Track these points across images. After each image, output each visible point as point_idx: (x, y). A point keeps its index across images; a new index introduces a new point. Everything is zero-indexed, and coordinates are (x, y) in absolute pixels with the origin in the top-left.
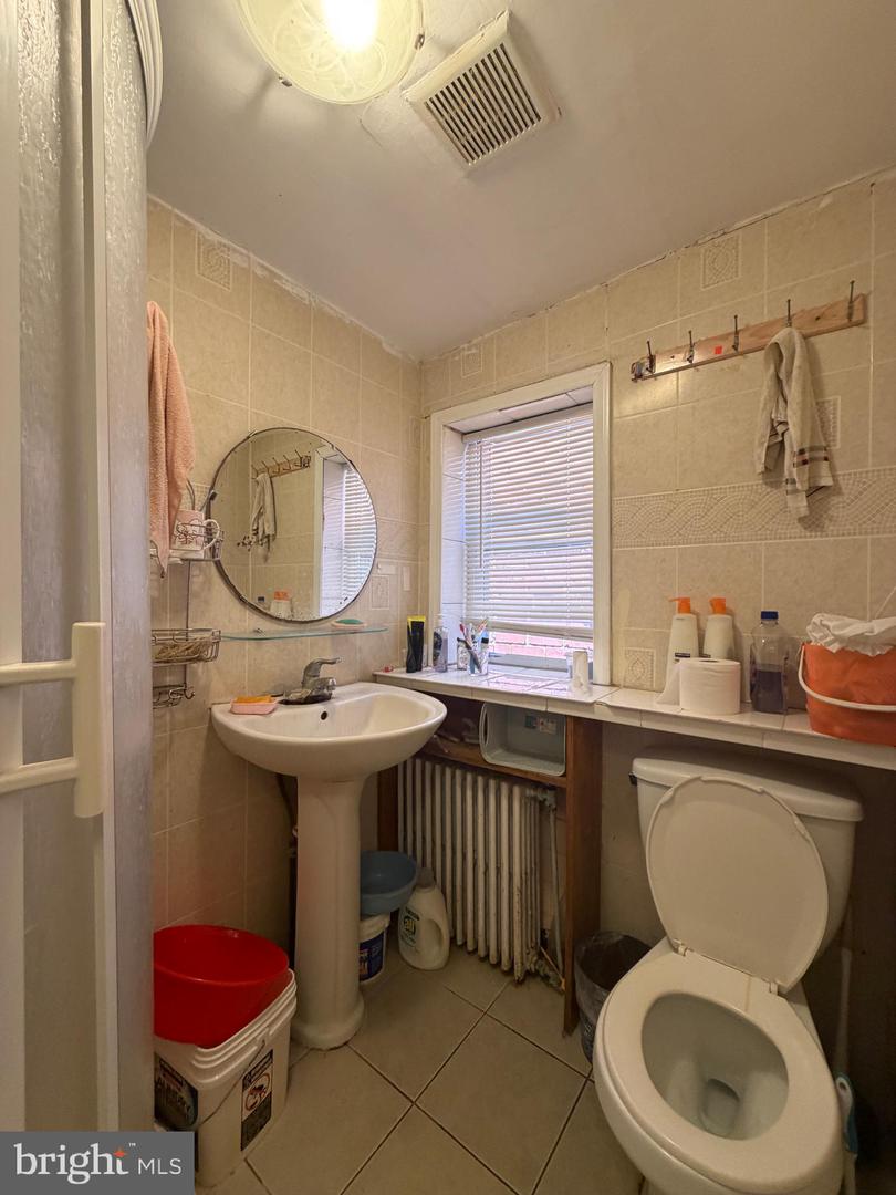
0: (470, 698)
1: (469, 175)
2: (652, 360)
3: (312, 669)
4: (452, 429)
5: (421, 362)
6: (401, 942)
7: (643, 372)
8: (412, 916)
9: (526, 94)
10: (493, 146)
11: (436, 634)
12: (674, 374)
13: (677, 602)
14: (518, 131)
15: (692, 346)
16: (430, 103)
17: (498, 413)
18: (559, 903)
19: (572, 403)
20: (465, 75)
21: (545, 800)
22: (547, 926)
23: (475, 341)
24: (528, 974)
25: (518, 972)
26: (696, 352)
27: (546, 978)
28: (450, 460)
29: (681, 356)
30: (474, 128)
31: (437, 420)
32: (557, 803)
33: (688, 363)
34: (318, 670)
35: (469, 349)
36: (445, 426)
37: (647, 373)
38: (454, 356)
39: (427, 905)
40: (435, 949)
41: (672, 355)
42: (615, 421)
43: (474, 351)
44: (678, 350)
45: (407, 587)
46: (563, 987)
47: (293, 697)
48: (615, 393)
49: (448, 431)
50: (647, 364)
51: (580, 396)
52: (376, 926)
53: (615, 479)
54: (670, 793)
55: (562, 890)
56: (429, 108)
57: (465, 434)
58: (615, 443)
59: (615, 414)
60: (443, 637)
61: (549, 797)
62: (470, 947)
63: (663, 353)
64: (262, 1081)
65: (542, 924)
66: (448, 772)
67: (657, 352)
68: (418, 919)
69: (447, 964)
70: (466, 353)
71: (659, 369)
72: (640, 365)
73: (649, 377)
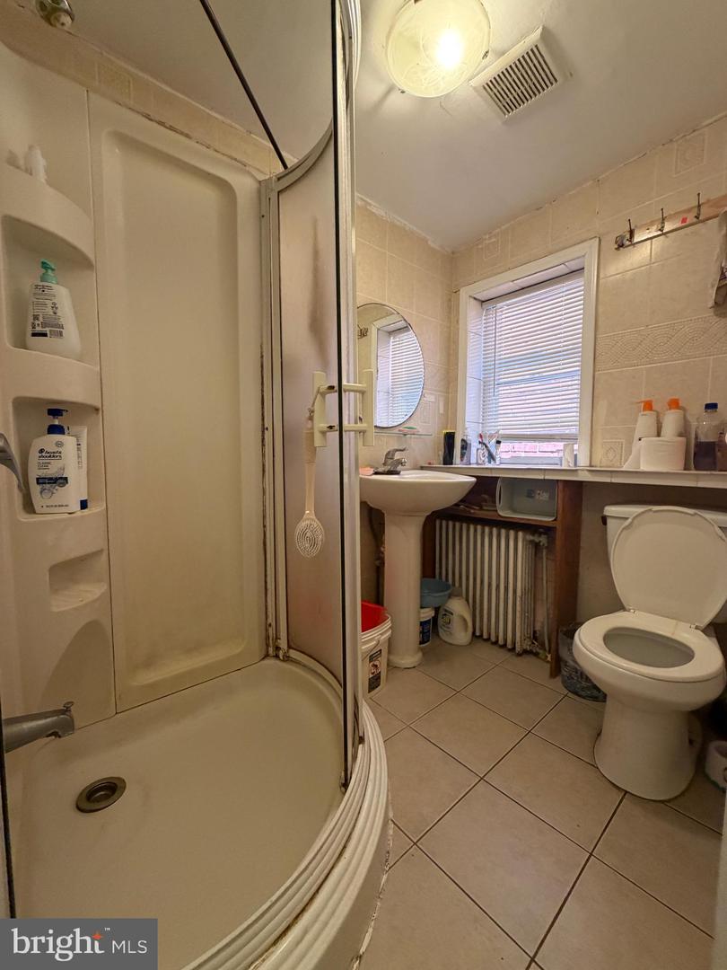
0: (490, 475)
1: (505, 123)
2: (632, 233)
3: (389, 455)
4: (475, 299)
5: (453, 253)
6: (439, 629)
7: (624, 242)
8: (449, 613)
9: (549, 68)
10: (523, 102)
11: (463, 440)
12: (649, 241)
13: (642, 404)
14: (541, 90)
15: (663, 219)
16: (486, 86)
17: (511, 283)
18: (548, 610)
19: (567, 271)
20: (511, 67)
21: (540, 542)
22: (538, 628)
23: (494, 232)
24: (525, 652)
25: (518, 649)
26: (666, 223)
27: (536, 654)
28: (473, 321)
29: (655, 228)
30: (512, 94)
31: (464, 293)
32: (548, 543)
33: (660, 233)
34: (393, 455)
35: (490, 238)
36: (470, 296)
37: (628, 243)
38: (477, 245)
39: (457, 607)
40: (463, 634)
41: (648, 227)
42: (601, 281)
43: (493, 240)
44: (652, 223)
45: (441, 411)
46: (549, 659)
47: (380, 470)
48: (602, 261)
49: (472, 300)
50: (628, 236)
51: (574, 265)
52: (428, 614)
53: (600, 323)
54: (630, 520)
55: (550, 600)
56: (485, 88)
57: (483, 302)
58: (601, 296)
59: (601, 276)
60: (468, 442)
61: (543, 540)
62: (485, 636)
63: (641, 227)
64: (377, 663)
65: (534, 627)
66: (472, 527)
67: (636, 226)
68: (452, 614)
69: (470, 643)
70: (487, 242)
71: (636, 239)
72: (622, 237)
73: (629, 246)
